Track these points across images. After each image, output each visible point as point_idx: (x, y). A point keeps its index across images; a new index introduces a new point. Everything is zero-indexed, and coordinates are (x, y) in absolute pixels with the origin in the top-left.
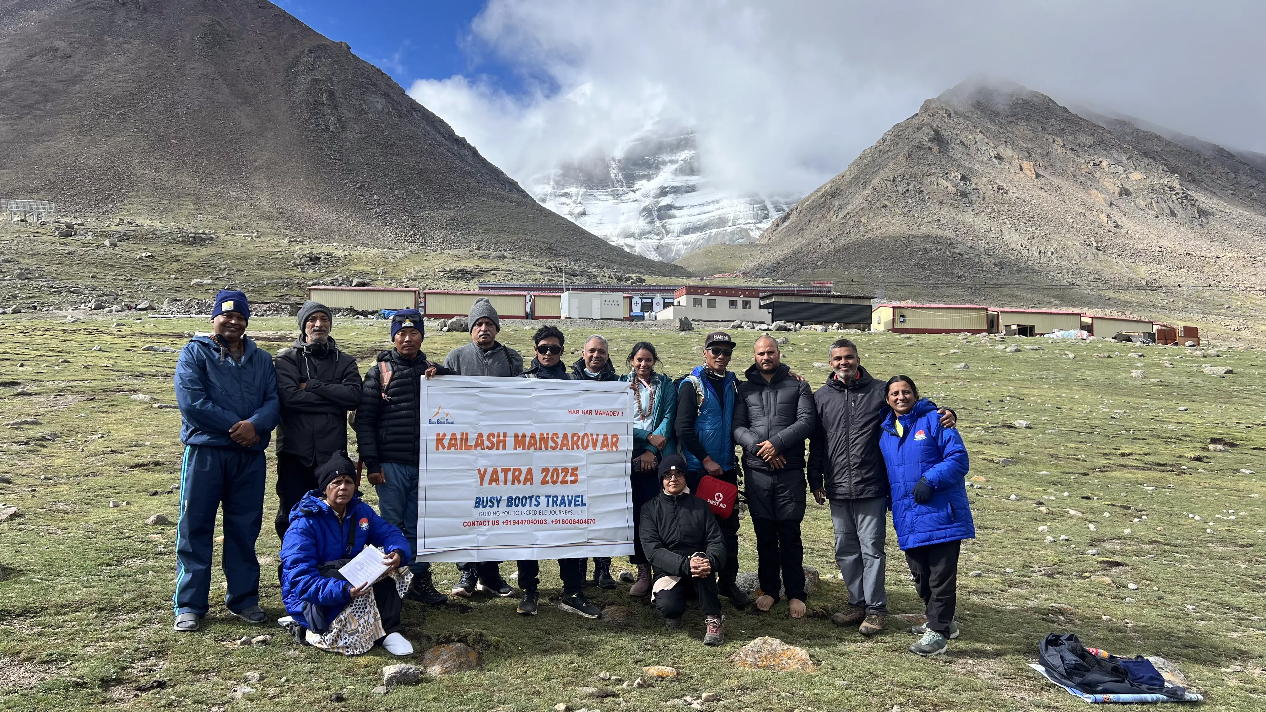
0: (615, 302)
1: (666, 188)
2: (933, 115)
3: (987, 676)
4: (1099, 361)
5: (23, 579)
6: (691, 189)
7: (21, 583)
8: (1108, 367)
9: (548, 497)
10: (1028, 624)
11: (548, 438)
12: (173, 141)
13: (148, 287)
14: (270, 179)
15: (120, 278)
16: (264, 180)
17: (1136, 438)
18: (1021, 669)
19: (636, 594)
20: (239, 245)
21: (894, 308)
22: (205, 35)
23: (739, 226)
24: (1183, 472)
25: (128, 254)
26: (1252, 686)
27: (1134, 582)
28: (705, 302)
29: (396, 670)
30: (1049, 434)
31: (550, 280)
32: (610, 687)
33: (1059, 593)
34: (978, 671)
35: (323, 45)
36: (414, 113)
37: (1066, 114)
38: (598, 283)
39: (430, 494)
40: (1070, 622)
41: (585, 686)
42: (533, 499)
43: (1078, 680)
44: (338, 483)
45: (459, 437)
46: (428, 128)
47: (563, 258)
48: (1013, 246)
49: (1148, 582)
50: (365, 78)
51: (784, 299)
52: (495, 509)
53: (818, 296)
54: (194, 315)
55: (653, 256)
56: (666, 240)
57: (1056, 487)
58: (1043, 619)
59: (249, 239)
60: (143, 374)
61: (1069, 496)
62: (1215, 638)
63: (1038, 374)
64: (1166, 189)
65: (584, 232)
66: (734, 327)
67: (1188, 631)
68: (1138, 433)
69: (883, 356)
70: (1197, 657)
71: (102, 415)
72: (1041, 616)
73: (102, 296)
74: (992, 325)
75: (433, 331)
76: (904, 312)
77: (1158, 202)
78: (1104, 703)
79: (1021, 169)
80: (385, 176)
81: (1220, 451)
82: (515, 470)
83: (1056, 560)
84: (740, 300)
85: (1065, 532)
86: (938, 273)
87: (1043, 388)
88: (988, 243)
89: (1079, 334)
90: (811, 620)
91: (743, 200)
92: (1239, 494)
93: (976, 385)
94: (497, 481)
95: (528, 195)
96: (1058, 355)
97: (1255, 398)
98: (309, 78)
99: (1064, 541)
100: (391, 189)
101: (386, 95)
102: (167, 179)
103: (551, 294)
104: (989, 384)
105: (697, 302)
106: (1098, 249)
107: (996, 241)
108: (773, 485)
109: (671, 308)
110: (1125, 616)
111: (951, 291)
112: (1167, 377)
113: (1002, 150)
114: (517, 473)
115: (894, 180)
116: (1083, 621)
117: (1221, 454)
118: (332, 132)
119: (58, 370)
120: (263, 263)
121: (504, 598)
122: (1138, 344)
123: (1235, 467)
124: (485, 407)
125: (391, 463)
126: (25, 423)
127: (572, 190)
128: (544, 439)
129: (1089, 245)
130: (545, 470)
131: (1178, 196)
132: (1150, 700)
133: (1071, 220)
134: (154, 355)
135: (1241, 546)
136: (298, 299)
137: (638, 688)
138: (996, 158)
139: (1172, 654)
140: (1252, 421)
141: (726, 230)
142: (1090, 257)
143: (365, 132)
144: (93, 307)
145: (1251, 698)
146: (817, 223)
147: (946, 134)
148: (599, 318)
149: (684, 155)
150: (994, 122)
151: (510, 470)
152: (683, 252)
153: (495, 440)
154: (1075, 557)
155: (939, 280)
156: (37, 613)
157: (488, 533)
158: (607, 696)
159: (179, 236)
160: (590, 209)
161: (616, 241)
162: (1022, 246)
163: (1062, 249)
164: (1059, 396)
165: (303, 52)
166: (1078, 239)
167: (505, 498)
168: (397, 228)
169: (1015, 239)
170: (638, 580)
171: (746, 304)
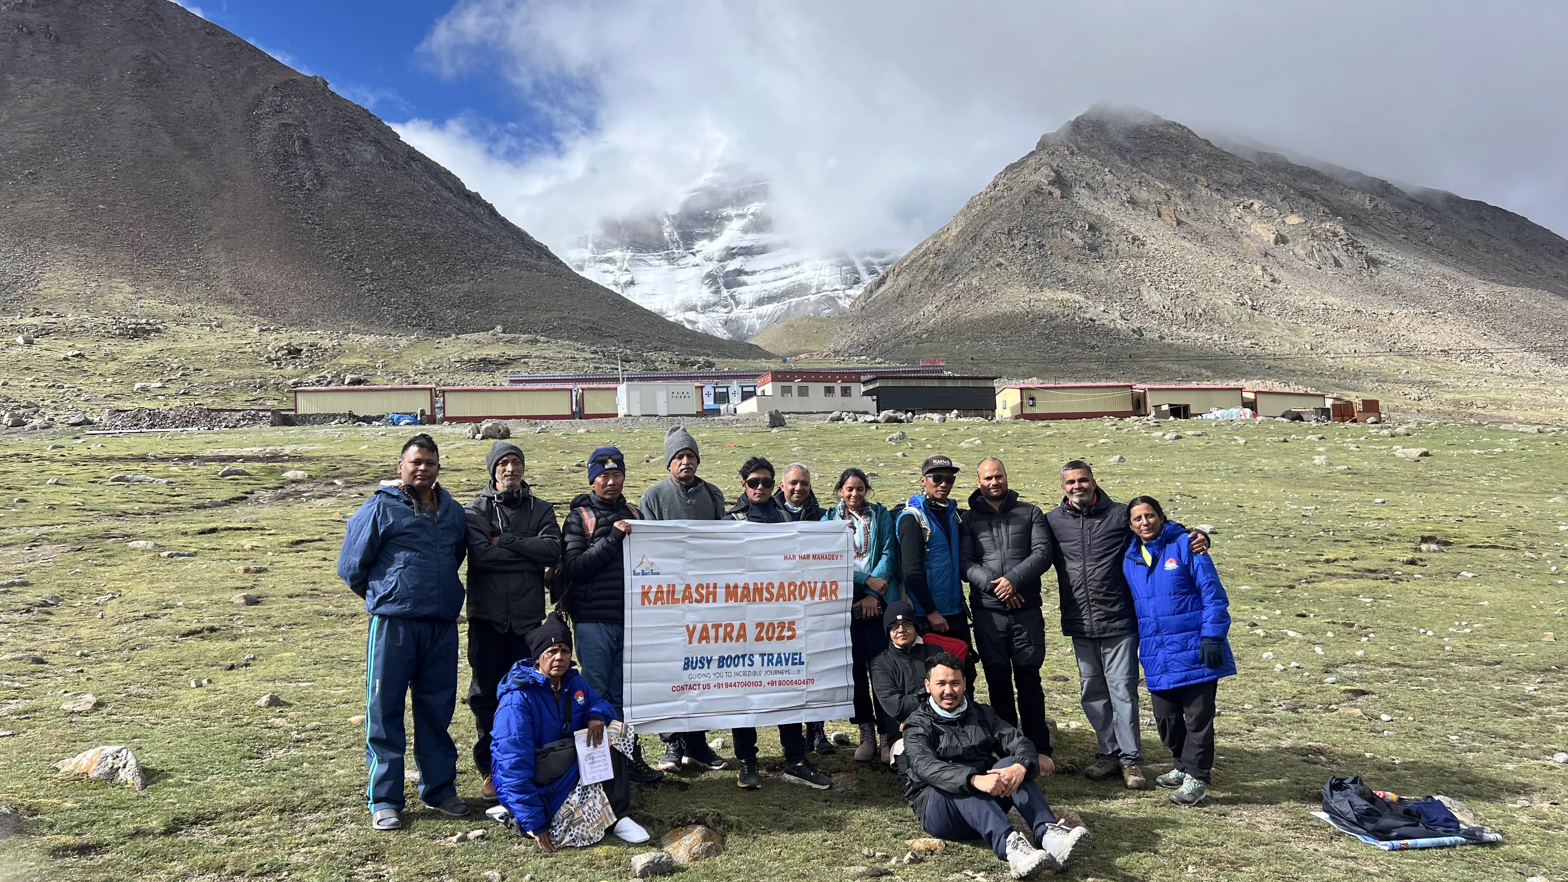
0: (685, 394)
1: (733, 249)
2: (1053, 153)
3: (1268, 828)
4: (1275, 447)
5: (170, 780)
6: (763, 250)
7: (169, 785)
8: (1287, 454)
9: (762, 655)
10: (1291, 767)
11: (762, 588)
12: (101, 206)
13: (78, 395)
14: (230, 252)
15: (39, 384)
16: (222, 253)
17: (1338, 541)
18: (1303, 818)
19: (863, 758)
20: (195, 336)
21: (1021, 389)
22: (138, 70)
23: (824, 293)
24: (1398, 580)
25: (48, 353)
26: (1545, 821)
27: (1386, 712)
28: (795, 391)
29: (648, 859)
30: (1238, 539)
31: (596, 368)
32: (877, 865)
33: (1310, 729)
34: (1258, 822)
35: (292, 80)
36: (413, 165)
37: (1208, 148)
38: (656, 370)
39: (636, 656)
40: (1333, 762)
41: (851, 865)
42: (747, 658)
43: (1369, 826)
44: (554, 652)
45: (665, 589)
46: (432, 182)
47: (609, 340)
48: (1154, 307)
49: (1401, 712)
50: (348, 121)
51: (890, 383)
52: (705, 670)
53: (931, 378)
54: (144, 430)
55: (721, 333)
56: (737, 312)
57: (1263, 604)
58: (1304, 761)
59: (208, 329)
60: (125, 513)
61: (1282, 614)
62: (1491, 772)
63: (1207, 465)
64: (1329, 234)
65: (635, 306)
66: (833, 420)
67: (1460, 765)
68: (1337, 533)
69: (1021, 450)
70: (1479, 793)
71: (102, 569)
72: (1300, 757)
73: (18, 408)
74: (1138, 406)
75: (464, 439)
76: (1034, 394)
77: (1320, 251)
78: (1401, 849)
79: (1159, 215)
80: (378, 243)
81: (1434, 551)
82: (726, 626)
83: (1295, 692)
84: (838, 386)
85: (1292, 657)
86: (1066, 344)
87: (1215, 483)
88: (1124, 305)
89: (1242, 413)
90: (1061, 777)
91: (829, 262)
92: (1467, 602)
93: (1137, 482)
94: (707, 638)
95: (561, 262)
96: (1226, 441)
97: (1457, 483)
98: (276, 123)
99: (1295, 669)
100: (387, 259)
101: (376, 142)
102: (94, 255)
103: (602, 386)
104: (1152, 480)
105: (786, 391)
106: (1253, 308)
107: (1134, 303)
108: (1009, 626)
109: (754, 399)
110: (1389, 753)
111: (1082, 365)
112: (1355, 463)
113: (1136, 193)
114: (729, 629)
115: (1009, 233)
116: (1346, 760)
117: (1436, 555)
118: (309, 190)
119: (17, 513)
120: (228, 359)
121: (717, 772)
122: (1314, 423)
123: (1454, 570)
124: (693, 555)
125: (597, 622)
126: (13, 584)
127: (616, 254)
128: (758, 590)
129: (1243, 304)
130: (760, 625)
131: (1343, 243)
132: (1448, 843)
133: (1221, 275)
134: (128, 487)
135: (1487, 664)
136: (275, 403)
137: (909, 863)
138: (1128, 202)
139: (1452, 791)
140: (1460, 513)
141: (809, 299)
142: (1245, 318)
143: (350, 189)
144: (10, 424)
145: (1548, 834)
146: (918, 287)
147: (1069, 175)
148: (666, 414)
149: (754, 207)
150: (1126, 159)
151: (720, 625)
152: (758, 327)
153: (704, 592)
154: (1314, 687)
155: (1067, 352)
156: (213, 819)
157: (699, 698)
158: (881, 875)
159: (115, 327)
160: (639, 277)
161: (673, 316)
162: (1164, 307)
163: (1212, 309)
164: (1236, 492)
165: (266, 90)
166: (1230, 296)
167: (716, 657)
168: (397, 308)
169: (1156, 300)
170: (862, 742)
171: (846, 392)
